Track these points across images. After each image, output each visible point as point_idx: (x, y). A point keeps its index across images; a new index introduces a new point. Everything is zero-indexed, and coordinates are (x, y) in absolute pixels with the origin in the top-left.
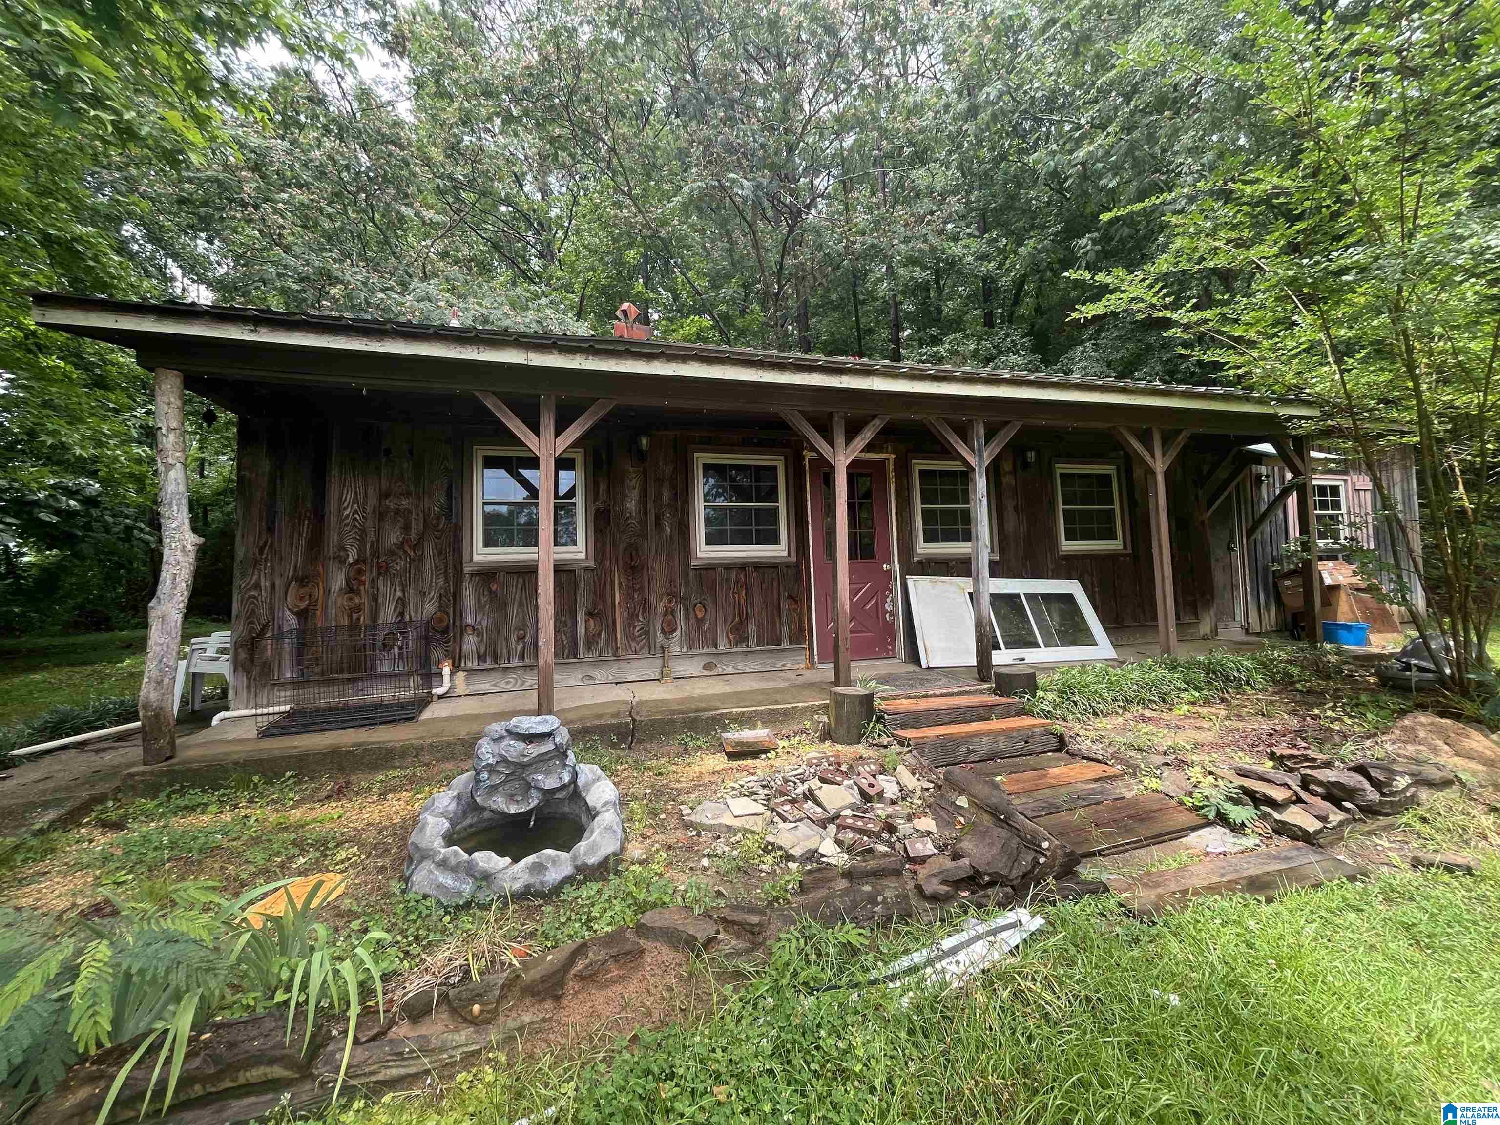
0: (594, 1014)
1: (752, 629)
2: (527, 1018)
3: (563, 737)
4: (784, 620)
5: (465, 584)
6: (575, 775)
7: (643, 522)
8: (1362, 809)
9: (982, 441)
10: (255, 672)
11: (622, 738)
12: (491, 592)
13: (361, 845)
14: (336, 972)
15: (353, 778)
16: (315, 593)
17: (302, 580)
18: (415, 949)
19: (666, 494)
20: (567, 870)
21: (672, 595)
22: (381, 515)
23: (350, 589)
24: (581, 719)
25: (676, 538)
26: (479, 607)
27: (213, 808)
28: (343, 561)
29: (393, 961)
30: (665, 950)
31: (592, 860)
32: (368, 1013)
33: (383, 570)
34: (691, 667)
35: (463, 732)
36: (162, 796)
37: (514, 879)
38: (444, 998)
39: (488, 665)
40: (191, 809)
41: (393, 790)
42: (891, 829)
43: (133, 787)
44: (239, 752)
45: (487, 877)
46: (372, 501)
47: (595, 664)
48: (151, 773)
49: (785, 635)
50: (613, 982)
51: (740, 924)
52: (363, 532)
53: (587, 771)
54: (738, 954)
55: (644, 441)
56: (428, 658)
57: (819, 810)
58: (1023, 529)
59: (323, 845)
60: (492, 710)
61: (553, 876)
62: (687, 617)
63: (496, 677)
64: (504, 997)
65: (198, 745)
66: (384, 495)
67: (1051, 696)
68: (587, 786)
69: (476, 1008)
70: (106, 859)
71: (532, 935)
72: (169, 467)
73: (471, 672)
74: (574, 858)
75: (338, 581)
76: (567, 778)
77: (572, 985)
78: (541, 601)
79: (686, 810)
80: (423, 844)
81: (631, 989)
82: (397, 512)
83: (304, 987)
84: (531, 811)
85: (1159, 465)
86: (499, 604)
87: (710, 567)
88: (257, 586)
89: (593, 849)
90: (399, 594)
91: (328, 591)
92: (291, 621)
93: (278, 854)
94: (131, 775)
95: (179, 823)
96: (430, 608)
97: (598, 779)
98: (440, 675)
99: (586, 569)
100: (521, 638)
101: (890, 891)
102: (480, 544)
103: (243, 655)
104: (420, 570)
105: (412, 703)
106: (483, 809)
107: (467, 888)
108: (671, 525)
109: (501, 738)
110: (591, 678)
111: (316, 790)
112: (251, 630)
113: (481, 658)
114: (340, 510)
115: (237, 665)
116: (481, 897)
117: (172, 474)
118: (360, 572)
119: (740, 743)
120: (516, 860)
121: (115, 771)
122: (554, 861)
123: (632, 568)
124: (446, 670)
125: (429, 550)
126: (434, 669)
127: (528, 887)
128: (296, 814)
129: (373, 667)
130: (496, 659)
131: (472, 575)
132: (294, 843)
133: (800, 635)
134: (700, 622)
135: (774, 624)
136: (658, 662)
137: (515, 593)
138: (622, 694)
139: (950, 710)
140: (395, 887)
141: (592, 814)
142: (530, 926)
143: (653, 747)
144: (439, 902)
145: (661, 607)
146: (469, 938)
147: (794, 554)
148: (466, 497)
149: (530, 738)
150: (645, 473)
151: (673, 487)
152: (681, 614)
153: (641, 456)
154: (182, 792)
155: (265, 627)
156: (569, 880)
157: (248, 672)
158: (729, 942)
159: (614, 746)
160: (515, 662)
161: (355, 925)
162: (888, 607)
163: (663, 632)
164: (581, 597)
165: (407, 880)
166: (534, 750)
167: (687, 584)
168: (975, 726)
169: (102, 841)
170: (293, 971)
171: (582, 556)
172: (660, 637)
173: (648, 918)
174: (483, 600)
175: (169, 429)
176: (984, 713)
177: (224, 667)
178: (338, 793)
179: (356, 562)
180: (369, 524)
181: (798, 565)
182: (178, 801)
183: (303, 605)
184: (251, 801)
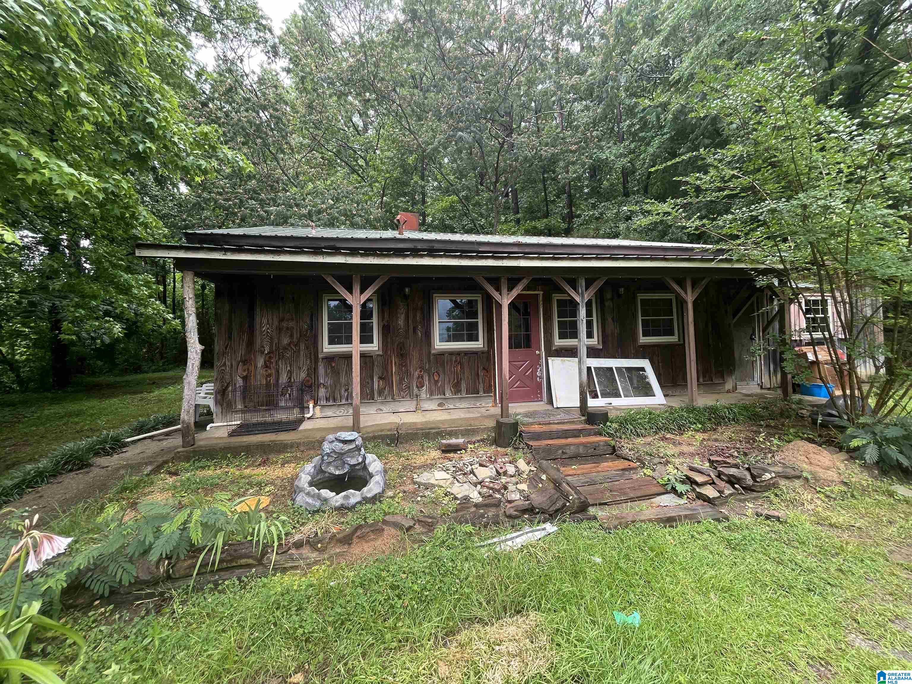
0: (363, 551)
1: (463, 386)
2: (338, 550)
3: (359, 442)
4: (481, 381)
5: (320, 363)
6: (364, 458)
7: (407, 331)
8: (743, 488)
9: (584, 288)
10: (225, 405)
11: (392, 441)
12: (332, 367)
13: (275, 486)
14: (269, 531)
15: (270, 456)
16: (250, 368)
17: (245, 362)
18: (297, 526)
19: (418, 315)
20: (359, 499)
21: (422, 368)
22: (280, 330)
23: (266, 366)
24: (373, 432)
25: (424, 338)
26: (326, 374)
27: (212, 468)
28: (262, 353)
29: (289, 528)
30: (393, 530)
31: (369, 495)
32: (280, 545)
33: (281, 357)
34: (432, 405)
35: (318, 436)
36: (192, 462)
37: (336, 501)
38: (308, 542)
39: (331, 403)
40: (203, 468)
41: (287, 462)
42: (506, 488)
43: (179, 458)
44: (222, 443)
45: (326, 500)
46: (276, 323)
47: (382, 403)
48: (186, 452)
49: (481, 389)
50: (372, 540)
51: (424, 522)
52: (271, 338)
53: (370, 457)
54: (423, 533)
55: (407, 290)
56: (302, 399)
57: (475, 478)
58: (617, 331)
59: (259, 484)
60: (332, 426)
61: (353, 501)
62: (429, 380)
63: (334, 409)
64: (329, 543)
65: (203, 440)
66: (281, 320)
67: (615, 425)
68: (370, 464)
69: (319, 545)
70: (175, 487)
71: (343, 523)
72: (190, 315)
73: (323, 406)
74: (362, 494)
75: (260, 362)
76: (360, 460)
77: (355, 540)
78: (354, 374)
79: (415, 476)
80: (300, 485)
81: (378, 543)
82: (287, 328)
83: (258, 535)
84: (345, 474)
85: (690, 298)
86: (336, 373)
87: (442, 354)
88: (225, 364)
89: (370, 491)
90: (289, 368)
91: (256, 367)
92: (240, 382)
93: (242, 488)
94: (179, 452)
95: (201, 474)
96: (303, 375)
97: (375, 461)
98: (308, 408)
99: (378, 355)
100: (347, 390)
101: (491, 513)
102: (327, 343)
103: (219, 397)
104: (298, 356)
105: (295, 422)
106: (325, 472)
107: (318, 504)
108: (421, 332)
109: (333, 441)
110: (381, 410)
111: (254, 461)
112: (222, 386)
113: (327, 399)
114: (261, 327)
115: (217, 402)
116: (323, 508)
117: (191, 318)
118: (270, 358)
119: (449, 445)
120: (337, 494)
121: (170, 450)
122: (353, 495)
123: (402, 355)
124: (311, 406)
125: (302, 346)
126: (305, 405)
127: (342, 505)
128: (247, 472)
129: (277, 403)
130: (334, 400)
131: (323, 359)
132: (248, 483)
133: (489, 389)
134: (436, 382)
135: (475, 383)
136: (415, 403)
137: (344, 367)
138: (394, 419)
139: (558, 432)
140: (289, 503)
141: (371, 476)
142: (342, 520)
143: (407, 446)
144: (306, 509)
145: (416, 374)
146: (317, 522)
147: (486, 345)
148: (320, 319)
149: (345, 442)
150: (408, 305)
151: (423, 313)
152: (426, 378)
153: (406, 297)
154: (199, 460)
155: (228, 385)
156: (359, 503)
157: (222, 405)
158: (418, 528)
159: (388, 445)
160: (344, 402)
161: (275, 515)
162: (538, 374)
163: (417, 387)
164: (376, 369)
165: (293, 500)
166: (347, 447)
167: (429, 361)
168: (570, 440)
169: (171, 480)
170: (254, 529)
171: (377, 349)
172: (416, 390)
173: (387, 518)
174: (329, 371)
175: (190, 298)
176: (576, 434)
177: (210, 402)
178: (264, 463)
179: (269, 353)
180: (274, 334)
181: (488, 352)
182: (197, 464)
183: (245, 374)
184: (227, 465)
